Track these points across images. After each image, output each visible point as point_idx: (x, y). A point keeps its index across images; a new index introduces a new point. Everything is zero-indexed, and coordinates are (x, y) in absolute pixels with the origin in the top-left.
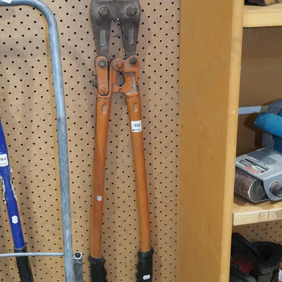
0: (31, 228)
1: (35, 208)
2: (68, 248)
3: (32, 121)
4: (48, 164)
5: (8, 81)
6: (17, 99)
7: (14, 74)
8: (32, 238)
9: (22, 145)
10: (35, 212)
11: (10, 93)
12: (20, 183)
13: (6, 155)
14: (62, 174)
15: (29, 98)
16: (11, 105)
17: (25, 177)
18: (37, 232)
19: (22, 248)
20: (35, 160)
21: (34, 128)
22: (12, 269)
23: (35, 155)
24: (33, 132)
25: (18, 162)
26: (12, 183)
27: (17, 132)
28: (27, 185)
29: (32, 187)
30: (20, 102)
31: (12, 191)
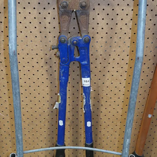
0: (97, 129)
1: (102, 115)
2: (126, 152)
3: (110, 55)
4: (116, 87)
5: (98, 24)
6: (102, 38)
7: (103, 19)
8: (96, 135)
9: (100, 71)
10: (101, 119)
11: (97, 33)
12: (94, 98)
13: (89, 78)
14: (132, 99)
15: (111, 38)
16: (97, 42)
17: (99, 94)
18: (100, 132)
19: (91, 144)
20: (107, 83)
21: (111, 61)
22: (80, 153)
23: (108, 79)
24: (109, 63)
25: (95, 83)
26: (91, 99)
27: (98, 62)
28: (99, 100)
29: (103, 102)
30: (104, 40)
31: (90, 104)
